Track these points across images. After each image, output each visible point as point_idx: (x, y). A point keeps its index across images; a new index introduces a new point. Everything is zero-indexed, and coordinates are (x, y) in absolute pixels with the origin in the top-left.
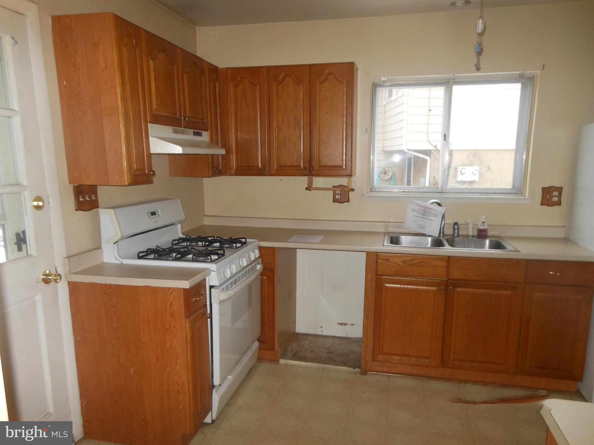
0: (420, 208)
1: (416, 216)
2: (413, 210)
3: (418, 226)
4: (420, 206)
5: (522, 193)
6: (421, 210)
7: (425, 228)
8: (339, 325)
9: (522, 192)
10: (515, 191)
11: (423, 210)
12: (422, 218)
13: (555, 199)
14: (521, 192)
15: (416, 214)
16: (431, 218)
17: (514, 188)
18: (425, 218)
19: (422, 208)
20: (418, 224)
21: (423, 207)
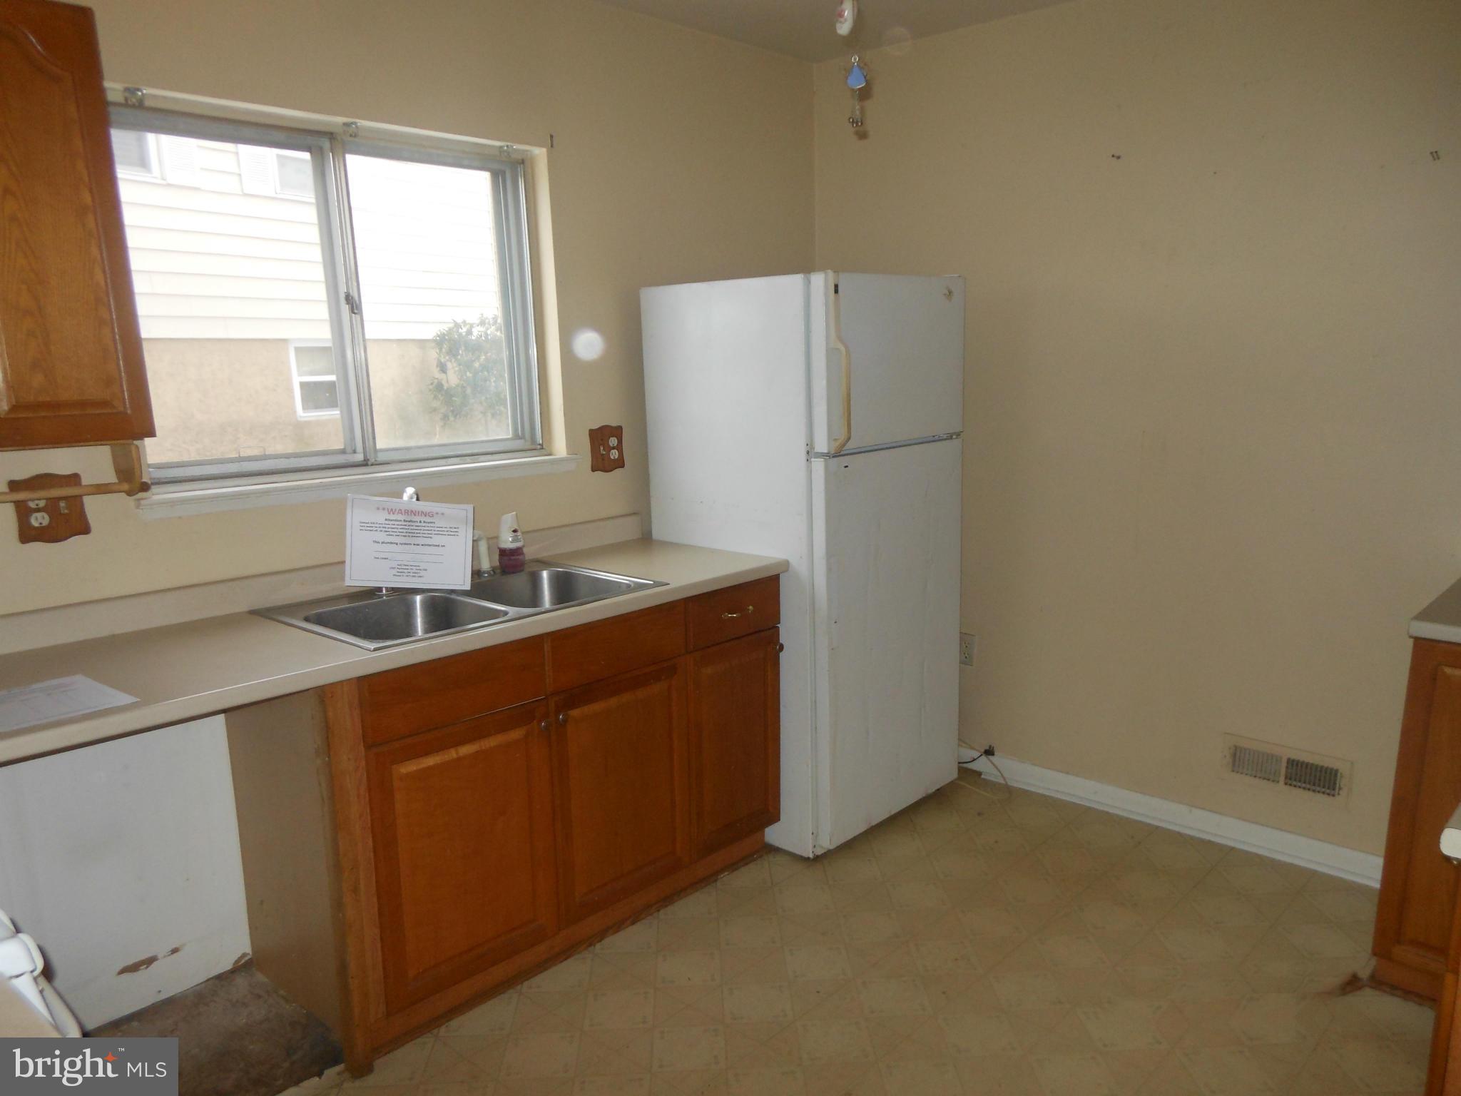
0: (392, 517)
1: (383, 543)
2: (368, 527)
3: (394, 572)
4: (391, 511)
5: (542, 449)
6: (400, 523)
7: (422, 573)
8: (126, 976)
9: (542, 445)
10: (519, 444)
11: (404, 521)
12: (405, 544)
13: (614, 454)
14: (540, 445)
15: (381, 537)
16: (436, 540)
17: (517, 437)
18: (418, 545)
19: (400, 517)
20: (394, 564)
21: (400, 512)
